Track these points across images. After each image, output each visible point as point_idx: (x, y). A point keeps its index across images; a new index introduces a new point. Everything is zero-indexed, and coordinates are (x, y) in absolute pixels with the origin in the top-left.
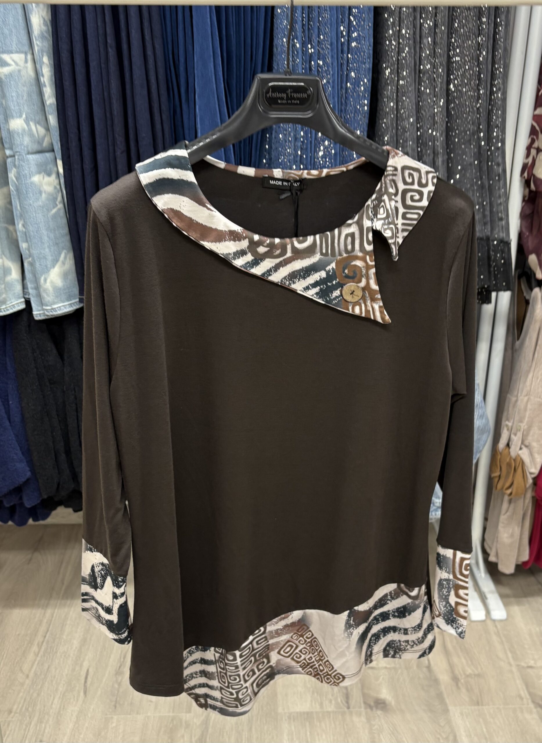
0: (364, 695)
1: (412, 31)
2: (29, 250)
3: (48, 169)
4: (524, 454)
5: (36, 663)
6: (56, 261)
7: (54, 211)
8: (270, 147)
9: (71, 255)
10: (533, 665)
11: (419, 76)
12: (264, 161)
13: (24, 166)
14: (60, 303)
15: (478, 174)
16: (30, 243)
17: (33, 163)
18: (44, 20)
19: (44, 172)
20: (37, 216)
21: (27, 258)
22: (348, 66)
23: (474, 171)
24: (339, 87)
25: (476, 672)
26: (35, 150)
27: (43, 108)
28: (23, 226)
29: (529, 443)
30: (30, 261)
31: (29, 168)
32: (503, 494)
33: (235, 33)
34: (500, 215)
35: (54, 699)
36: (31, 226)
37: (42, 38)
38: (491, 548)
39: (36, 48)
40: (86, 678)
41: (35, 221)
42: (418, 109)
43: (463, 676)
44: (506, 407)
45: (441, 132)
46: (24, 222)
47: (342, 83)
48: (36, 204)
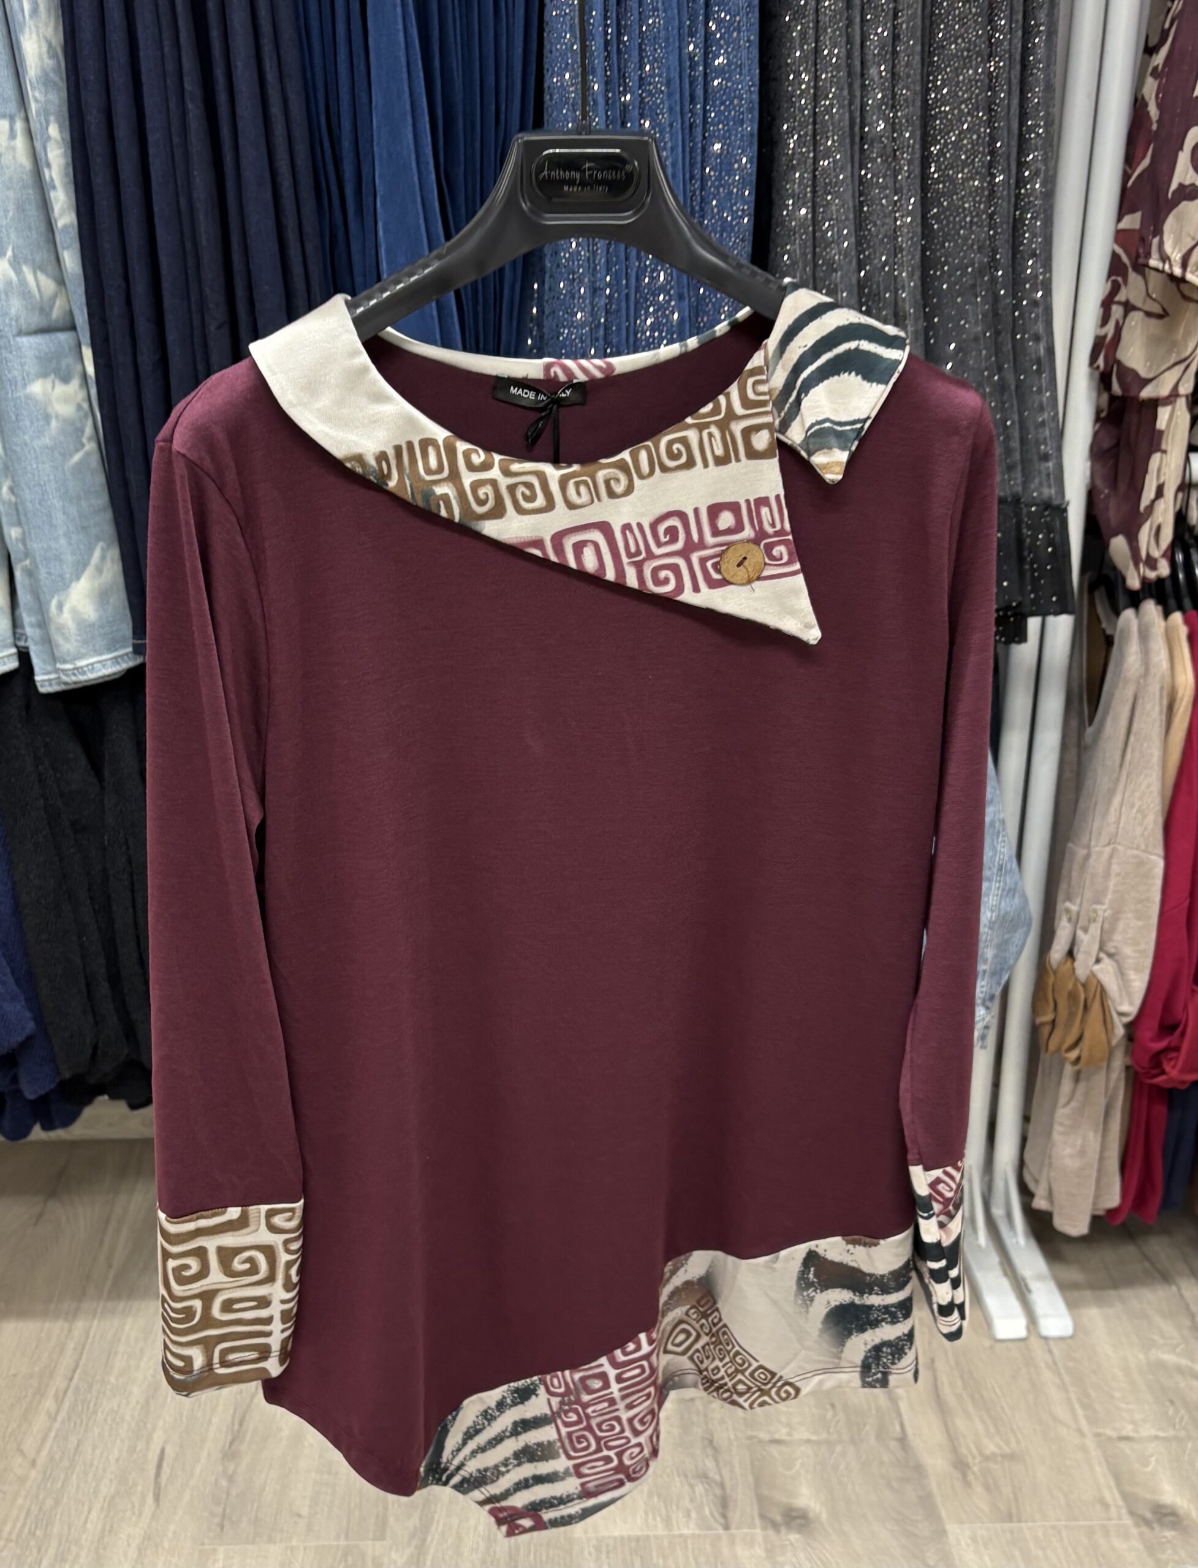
0: (761, 1499)
1: (843, 50)
2: (25, 544)
3: (64, 368)
4: (1106, 973)
5: (52, 1435)
6: (80, 567)
7: (77, 457)
8: (541, 311)
9: (114, 553)
10: (1131, 1434)
11: (862, 150)
12: (530, 342)
13: (10, 361)
14: (92, 656)
15: (993, 359)
16: (26, 527)
17: (30, 354)
18: (50, 45)
19: (55, 375)
20: (40, 469)
21: (20, 560)
22: (705, 130)
23: (984, 352)
24: (688, 176)
25: (1007, 1450)
26: (33, 327)
27: (51, 236)
28: (12, 490)
29: (1115, 947)
30: (26, 566)
31: (22, 365)
32: (1062, 1062)
33: (460, 64)
34: (1042, 447)
35: (89, 1511)
36: (28, 491)
37: (44, 84)
38: (1037, 1181)
39: (33, 107)
40: (159, 1466)
41: (36, 478)
42: (860, 223)
43: (978, 1459)
44: (1065, 871)
45: (910, 269)
46: (14, 481)
47: (692, 165)
48: (37, 444)
